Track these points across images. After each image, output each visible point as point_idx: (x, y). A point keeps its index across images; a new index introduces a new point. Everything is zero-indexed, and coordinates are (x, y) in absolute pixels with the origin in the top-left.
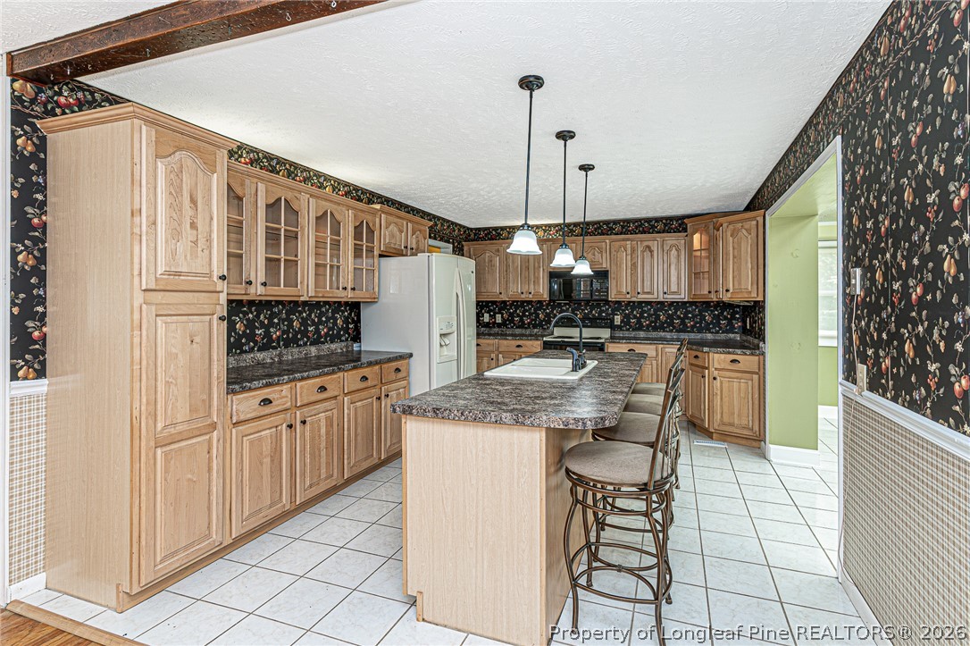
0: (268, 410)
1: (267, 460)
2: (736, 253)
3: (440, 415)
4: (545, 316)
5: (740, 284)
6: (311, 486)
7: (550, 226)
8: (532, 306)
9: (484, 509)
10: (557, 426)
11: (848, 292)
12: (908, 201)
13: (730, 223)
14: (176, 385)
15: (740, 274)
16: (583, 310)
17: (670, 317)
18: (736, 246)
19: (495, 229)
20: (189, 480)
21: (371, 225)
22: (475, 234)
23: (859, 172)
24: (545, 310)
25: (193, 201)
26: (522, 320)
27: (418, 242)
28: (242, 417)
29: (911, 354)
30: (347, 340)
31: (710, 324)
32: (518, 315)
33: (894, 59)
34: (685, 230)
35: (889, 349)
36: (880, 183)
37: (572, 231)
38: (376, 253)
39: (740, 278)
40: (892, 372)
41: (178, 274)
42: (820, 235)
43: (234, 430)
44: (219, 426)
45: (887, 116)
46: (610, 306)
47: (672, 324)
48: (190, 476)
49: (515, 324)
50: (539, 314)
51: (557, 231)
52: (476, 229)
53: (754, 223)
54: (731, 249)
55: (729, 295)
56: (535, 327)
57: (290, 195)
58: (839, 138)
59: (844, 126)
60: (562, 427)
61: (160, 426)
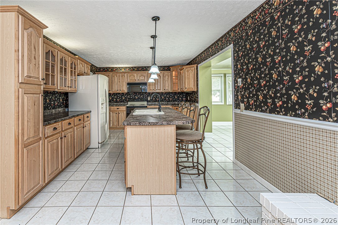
0: (55, 132)
1: (55, 151)
2: (188, 77)
3: (141, 125)
4: (125, 98)
5: (190, 86)
6: (66, 161)
7: (126, 67)
8: (120, 95)
9: (155, 154)
10: (181, 124)
11: (236, 85)
12: (260, 61)
13: (186, 68)
14: (30, 122)
15: (190, 83)
16: (138, 96)
17: (165, 97)
18: (188, 75)
19: (107, 68)
20: (34, 160)
21: (75, 63)
22: (99, 70)
23: (240, 54)
24: (125, 96)
25: (35, 48)
26: (116, 100)
27: (87, 71)
28: (49, 135)
29: (261, 98)
30: (63, 107)
31: (176, 99)
32: (115, 98)
33: (254, 25)
34: (170, 70)
35: (253, 98)
36: (249, 56)
37: (134, 69)
38: (76, 74)
39: (190, 84)
40: (254, 104)
41: (30, 77)
42: (212, 73)
43: (46, 140)
44: (42, 138)
45: (252, 39)
46: (146, 94)
47: (165, 99)
48: (34, 159)
49: (114, 101)
50: (122, 98)
51: (129, 69)
52: (99, 68)
53: (194, 68)
54: (187, 76)
55: (186, 89)
56: (121, 102)
57: (53, 49)
58: (232, 45)
59: (234, 41)
60: (182, 124)
61: (25, 138)
